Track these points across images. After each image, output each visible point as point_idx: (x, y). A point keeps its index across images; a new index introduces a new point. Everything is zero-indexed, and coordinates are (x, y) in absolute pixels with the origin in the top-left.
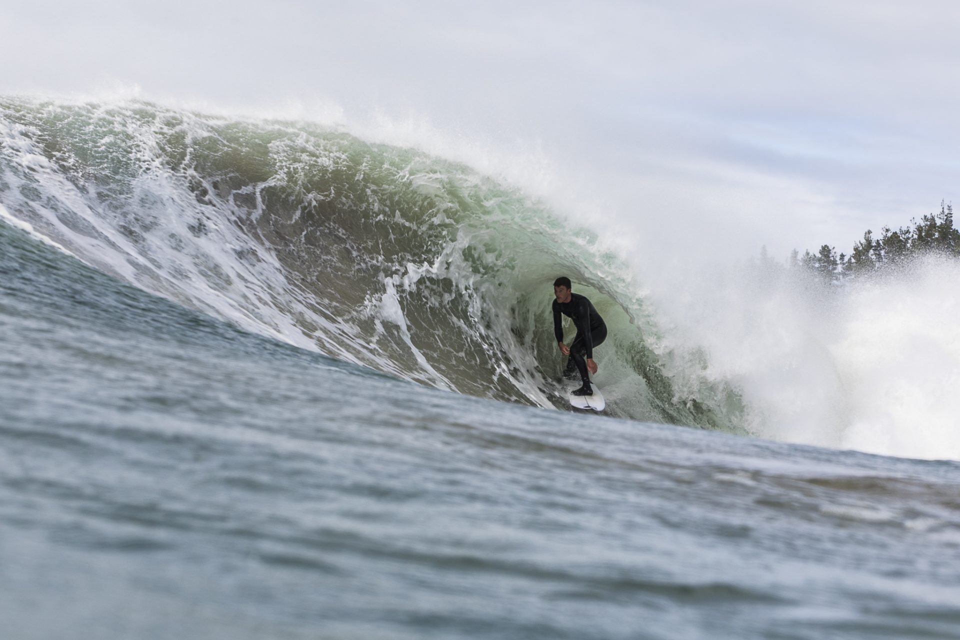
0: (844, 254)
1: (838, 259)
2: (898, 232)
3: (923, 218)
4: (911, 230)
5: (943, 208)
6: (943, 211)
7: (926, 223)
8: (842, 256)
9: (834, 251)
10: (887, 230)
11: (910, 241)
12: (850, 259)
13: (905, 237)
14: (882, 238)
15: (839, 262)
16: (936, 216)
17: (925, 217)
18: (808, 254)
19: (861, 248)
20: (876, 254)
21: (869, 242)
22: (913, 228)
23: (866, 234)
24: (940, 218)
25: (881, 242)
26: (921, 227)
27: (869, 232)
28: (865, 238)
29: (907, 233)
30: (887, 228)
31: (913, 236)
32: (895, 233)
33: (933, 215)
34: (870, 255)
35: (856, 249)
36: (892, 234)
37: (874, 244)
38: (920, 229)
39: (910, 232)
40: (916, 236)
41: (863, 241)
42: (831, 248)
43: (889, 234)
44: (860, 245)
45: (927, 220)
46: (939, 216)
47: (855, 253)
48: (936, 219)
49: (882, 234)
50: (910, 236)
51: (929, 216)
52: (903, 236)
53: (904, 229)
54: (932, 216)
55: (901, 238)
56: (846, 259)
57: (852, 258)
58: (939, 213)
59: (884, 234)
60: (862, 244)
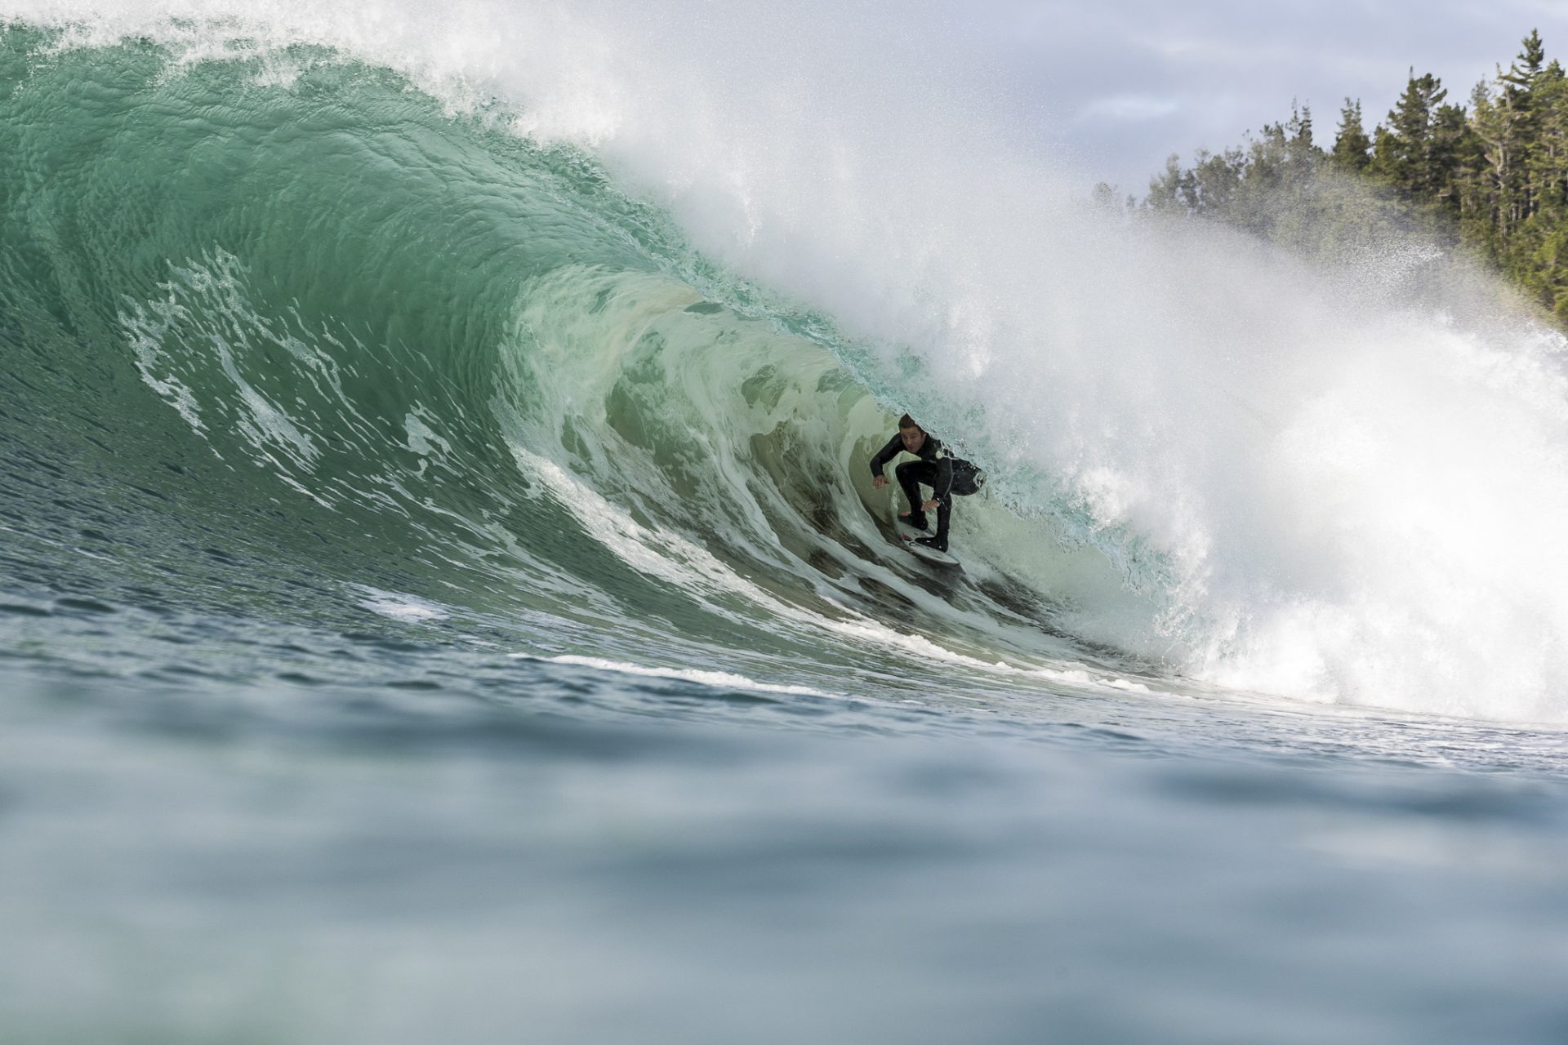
0: (1134, 196)
1: (1124, 205)
2: (1223, 155)
3: (1263, 129)
4: (1244, 151)
5: (1296, 112)
6: (1295, 117)
7: (1268, 138)
8: (1131, 199)
9: (1118, 191)
10: (1204, 154)
11: (1243, 170)
12: (1145, 204)
13: (1236, 164)
14: (1196, 167)
15: (1126, 210)
16: (1284, 125)
17: (1267, 128)
19: (1162, 185)
20: (1186, 195)
21: (1174, 172)
22: (1246, 149)
23: (1169, 159)
24: (1291, 129)
25: (1194, 174)
26: (1261, 146)
27: (1175, 158)
28: (1168, 168)
29: (1236, 157)
30: (1204, 149)
31: (1247, 160)
32: (1218, 158)
33: (1280, 124)
34: (1176, 196)
35: (1154, 187)
36: (1212, 159)
37: (1183, 177)
38: (1258, 149)
39: (1242, 155)
40: (1252, 162)
41: (1165, 173)
42: (1111, 186)
43: (1208, 160)
44: (1159, 180)
45: (1270, 133)
46: (1289, 126)
47: (1151, 193)
48: (1284, 130)
49: (1196, 160)
50: (1243, 160)
51: (1273, 126)
52: (1231, 161)
53: (1233, 149)
54: (1279, 127)
55: (1228, 165)
56: (1138, 204)
57: (1147, 202)
58: (1289, 121)
59: (1200, 159)
60: (1163, 179)
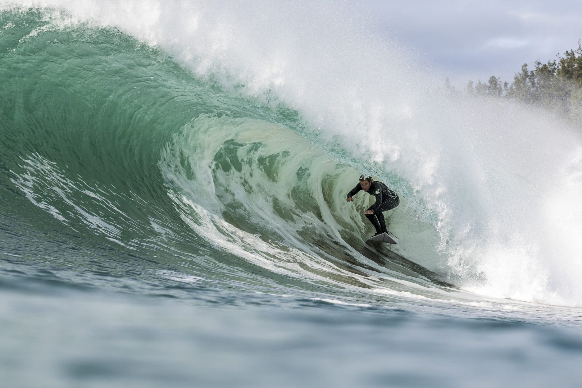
0: (507, 82)
1: (503, 86)
2: (547, 64)
3: (565, 53)
4: (557, 63)
5: (580, 45)
6: (580, 47)
7: (568, 57)
8: (506, 84)
9: (500, 80)
10: (539, 63)
11: (556, 71)
12: (512, 86)
13: (553, 68)
14: (535, 70)
15: (503, 88)
16: (575, 51)
17: (567, 52)
18: (480, 83)
19: (520, 78)
20: (530, 81)
21: (525, 72)
22: (558, 61)
23: (523, 66)
24: (578, 53)
25: (534, 72)
26: (564, 60)
27: (526, 65)
28: (522, 70)
29: (553, 65)
30: (539, 62)
31: (558, 67)
32: (545, 65)
33: (573, 50)
34: (526, 82)
35: (516, 78)
36: (542, 66)
37: (529, 74)
38: (563, 62)
39: (556, 64)
40: (560, 67)
41: (521, 72)
42: (497, 78)
43: (540, 66)
44: (519, 75)
45: (569, 55)
46: (577, 52)
47: (515, 81)
48: (575, 53)
49: (535, 66)
50: (556, 67)
51: (570, 52)
52: (551, 68)
53: (552, 62)
54: (572, 52)
55: (549, 69)
56: (509, 86)
57: (513, 85)
58: (577, 49)
59: (537, 66)
60: (520, 75)
